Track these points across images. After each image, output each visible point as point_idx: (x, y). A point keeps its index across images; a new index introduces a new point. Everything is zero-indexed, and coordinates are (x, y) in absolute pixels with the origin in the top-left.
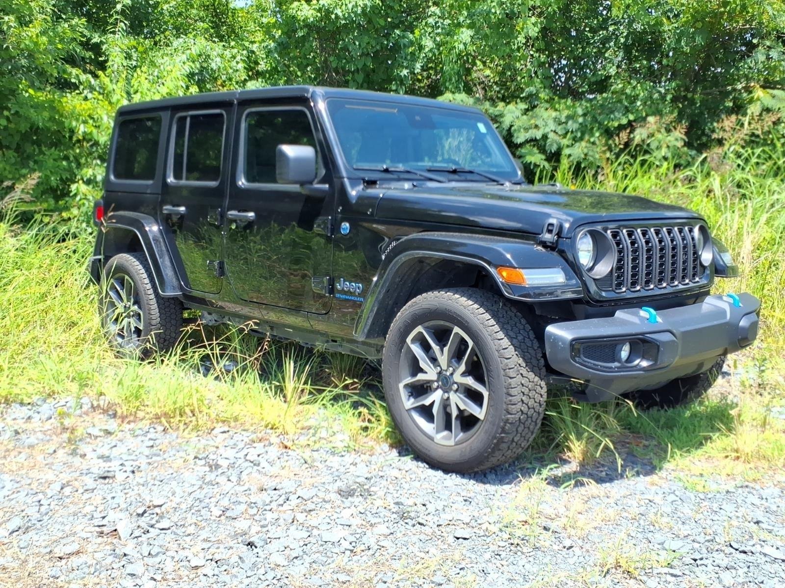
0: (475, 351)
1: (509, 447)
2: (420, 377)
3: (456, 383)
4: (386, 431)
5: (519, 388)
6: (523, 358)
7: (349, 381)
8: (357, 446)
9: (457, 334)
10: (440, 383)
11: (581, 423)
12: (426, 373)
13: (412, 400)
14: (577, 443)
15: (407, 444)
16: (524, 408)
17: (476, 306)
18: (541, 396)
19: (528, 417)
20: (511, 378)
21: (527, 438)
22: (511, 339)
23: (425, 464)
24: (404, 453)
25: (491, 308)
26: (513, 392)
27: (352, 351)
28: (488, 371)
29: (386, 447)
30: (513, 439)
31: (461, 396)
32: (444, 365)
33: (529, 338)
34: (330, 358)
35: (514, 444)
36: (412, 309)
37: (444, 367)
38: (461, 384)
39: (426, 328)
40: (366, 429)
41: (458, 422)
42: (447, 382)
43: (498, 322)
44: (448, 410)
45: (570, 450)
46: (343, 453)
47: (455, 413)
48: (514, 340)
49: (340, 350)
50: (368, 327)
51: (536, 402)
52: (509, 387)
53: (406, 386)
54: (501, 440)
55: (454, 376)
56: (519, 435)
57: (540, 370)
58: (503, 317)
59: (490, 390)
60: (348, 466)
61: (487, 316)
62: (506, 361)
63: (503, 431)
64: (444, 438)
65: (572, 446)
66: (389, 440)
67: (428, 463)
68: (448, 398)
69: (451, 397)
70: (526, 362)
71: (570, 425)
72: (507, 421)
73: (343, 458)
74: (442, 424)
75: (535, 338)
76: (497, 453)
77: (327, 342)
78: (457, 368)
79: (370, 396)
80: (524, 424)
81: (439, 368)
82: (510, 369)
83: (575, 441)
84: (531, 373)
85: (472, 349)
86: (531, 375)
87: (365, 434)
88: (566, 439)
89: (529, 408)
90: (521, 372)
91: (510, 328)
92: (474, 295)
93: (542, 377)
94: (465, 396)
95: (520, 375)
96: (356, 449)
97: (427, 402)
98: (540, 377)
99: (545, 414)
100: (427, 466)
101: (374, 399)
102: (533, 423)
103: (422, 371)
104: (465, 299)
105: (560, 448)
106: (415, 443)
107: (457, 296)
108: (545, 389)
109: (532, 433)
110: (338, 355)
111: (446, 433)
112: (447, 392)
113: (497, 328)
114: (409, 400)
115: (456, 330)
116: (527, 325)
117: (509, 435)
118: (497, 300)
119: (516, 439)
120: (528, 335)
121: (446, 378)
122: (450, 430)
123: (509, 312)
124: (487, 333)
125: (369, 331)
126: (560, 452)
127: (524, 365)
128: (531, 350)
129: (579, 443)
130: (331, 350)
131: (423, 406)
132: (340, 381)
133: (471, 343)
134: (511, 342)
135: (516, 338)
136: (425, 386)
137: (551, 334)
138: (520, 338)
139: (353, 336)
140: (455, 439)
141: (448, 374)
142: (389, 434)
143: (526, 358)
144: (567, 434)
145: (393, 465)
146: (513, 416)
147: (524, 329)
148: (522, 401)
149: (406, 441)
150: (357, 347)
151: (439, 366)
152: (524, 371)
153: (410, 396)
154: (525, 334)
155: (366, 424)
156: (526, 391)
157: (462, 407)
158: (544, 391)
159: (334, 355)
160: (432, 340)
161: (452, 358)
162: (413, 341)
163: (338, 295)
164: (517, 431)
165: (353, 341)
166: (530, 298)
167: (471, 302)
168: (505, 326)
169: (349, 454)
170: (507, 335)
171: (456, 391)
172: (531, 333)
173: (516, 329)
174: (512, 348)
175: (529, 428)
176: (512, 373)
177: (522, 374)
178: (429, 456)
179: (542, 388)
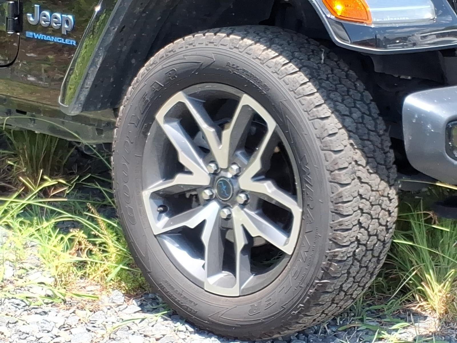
0: (279, 138)
1: (333, 300)
2: (180, 179)
3: (243, 192)
4: (118, 269)
5: (356, 203)
6: (362, 150)
7: (50, 182)
8: (69, 294)
9: (246, 107)
10: (215, 191)
11: (443, 252)
12: (190, 173)
13: (165, 219)
14: (437, 287)
15: (155, 291)
16: (363, 236)
17: (282, 60)
18: (390, 213)
19: (367, 250)
20: (343, 185)
21: (362, 284)
22: (341, 116)
23: (187, 326)
24: (149, 306)
25: (307, 63)
26: (346, 209)
27: (53, 129)
28: (302, 172)
29: (118, 296)
30: (341, 286)
31: (253, 214)
32: (222, 160)
33: (370, 115)
34: (12, 138)
35: (343, 294)
36: (167, 63)
37: (223, 163)
38: (253, 193)
39: (192, 97)
40: (82, 265)
41: (247, 257)
42: (228, 190)
43: (320, 88)
44: (228, 237)
45: (424, 296)
46: (46, 309)
47: (240, 242)
48: (348, 120)
49: (31, 127)
50: (86, 92)
51: (380, 224)
52: (339, 201)
53: (155, 195)
54: (322, 289)
55: (241, 179)
56: (351, 279)
57: (388, 169)
58: (328, 79)
59: (304, 205)
60: (55, 331)
61: (302, 77)
62: (334, 156)
63: (327, 274)
64: (221, 283)
65: (429, 291)
66: (123, 284)
67: (192, 325)
68: (229, 218)
69: (234, 215)
70: (367, 157)
71: (427, 258)
72: (333, 258)
73: (45, 317)
74: (218, 260)
75: (380, 115)
76: (313, 311)
77: (9, 113)
78: (247, 166)
79: (89, 211)
80: (360, 261)
81: (213, 165)
82: (340, 169)
83: (434, 284)
84: (374, 176)
85: (275, 133)
86: (375, 180)
87: (80, 273)
88: (420, 279)
89: (370, 236)
90: (359, 174)
91: (340, 99)
92: (277, 40)
93: (392, 182)
94: (259, 214)
95: (356, 180)
96: (68, 299)
97: (192, 223)
98: (388, 182)
99: (393, 242)
100: (191, 329)
101: (97, 216)
102: (375, 260)
103: (181, 169)
104: (262, 47)
105: (409, 295)
106: (171, 292)
107: (248, 41)
108: (395, 202)
109: (372, 274)
110: (26, 134)
111: (225, 274)
112: (226, 207)
113: (318, 98)
114: (159, 219)
115: (246, 100)
116: (367, 93)
117: (335, 281)
118: (315, 48)
119: (345, 287)
120: (369, 109)
121: (225, 183)
122: (233, 270)
123: (336, 71)
124: (301, 108)
125: (88, 98)
126: (409, 301)
127: (363, 162)
128: (373, 137)
129: (440, 287)
130: (15, 127)
131: (185, 229)
132: (35, 183)
133: (271, 124)
134: (343, 122)
135: (350, 116)
136: (188, 196)
137: (414, 111)
138: (356, 115)
139: (59, 106)
140: (241, 285)
141: (229, 175)
142: (124, 275)
143: (366, 149)
144: (421, 271)
145: (134, 328)
146: (344, 249)
147: (362, 100)
148: (360, 223)
149: (152, 286)
150: (63, 123)
151: (214, 161)
152: (363, 173)
153: (161, 212)
154: (365, 109)
155: (84, 257)
156: (366, 205)
157: (254, 232)
158: (393, 206)
159: (19, 134)
160: (203, 116)
161: (238, 148)
162: (169, 117)
163: (29, 34)
164: (348, 273)
165: (56, 114)
166: (377, 47)
167: (272, 53)
168: (332, 95)
169: (55, 309)
170: (335, 111)
171: (244, 205)
172: (373, 105)
173: (348, 100)
174: (343, 134)
175: (367, 267)
176: (344, 177)
177: (359, 178)
178: (195, 313)
179: (390, 200)
